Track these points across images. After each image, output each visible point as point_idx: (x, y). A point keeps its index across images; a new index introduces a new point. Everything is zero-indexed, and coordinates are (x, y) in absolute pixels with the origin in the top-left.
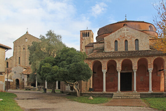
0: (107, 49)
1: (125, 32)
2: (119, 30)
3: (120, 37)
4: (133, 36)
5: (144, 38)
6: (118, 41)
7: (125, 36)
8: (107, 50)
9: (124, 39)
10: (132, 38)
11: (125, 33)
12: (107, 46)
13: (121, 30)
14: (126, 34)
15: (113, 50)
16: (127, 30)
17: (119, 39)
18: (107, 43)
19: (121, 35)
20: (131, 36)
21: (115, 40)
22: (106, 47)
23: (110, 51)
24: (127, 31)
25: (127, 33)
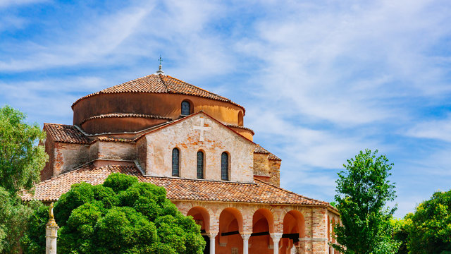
1: (199, 128)
3: (188, 141)
4: (218, 142)
5: (242, 152)
6: (183, 151)
7: (201, 140)
9: (196, 146)
10: (217, 148)
11: (200, 131)
13: (191, 123)
14: (202, 134)
16: (206, 125)
17: (184, 146)
19: (190, 135)
20: (213, 143)
21: (174, 146)
24: (206, 129)
25: (204, 131)
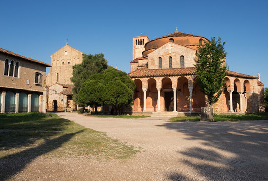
2: (163, 46)
3: (164, 54)
4: (178, 52)
5: (190, 55)
6: (163, 58)
7: (170, 53)
8: (150, 67)
9: (168, 55)
10: (177, 55)
11: (169, 49)
12: (151, 64)
13: (165, 47)
15: (157, 68)
16: (172, 46)
17: (163, 56)
18: (151, 60)
19: (165, 52)
20: (175, 53)
21: (159, 57)
22: (149, 64)
23: (154, 69)
24: (172, 48)
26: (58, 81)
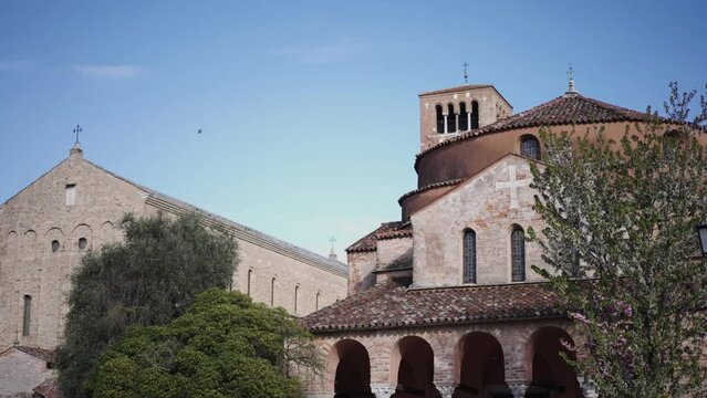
0: (428, 275)
1: (508, 185)
2: (482, 176)
3: (488, 214)
6: (479, 232)
7: (512, 207)
8: (425, 278)
9: (504, 220)
11: (509, 189)
12: (428, 260)
13: (490, 178)
14: (513, 195)
15: (456, 280)
16: (518, 177)
17: (480, 223)
18: (429, 241)
19: (491, 202)
21: (462, 227)
22: (419, 264)
23: (440, 285)
24: (521, 184)
25: (518, 189)
26: (26, 332)
